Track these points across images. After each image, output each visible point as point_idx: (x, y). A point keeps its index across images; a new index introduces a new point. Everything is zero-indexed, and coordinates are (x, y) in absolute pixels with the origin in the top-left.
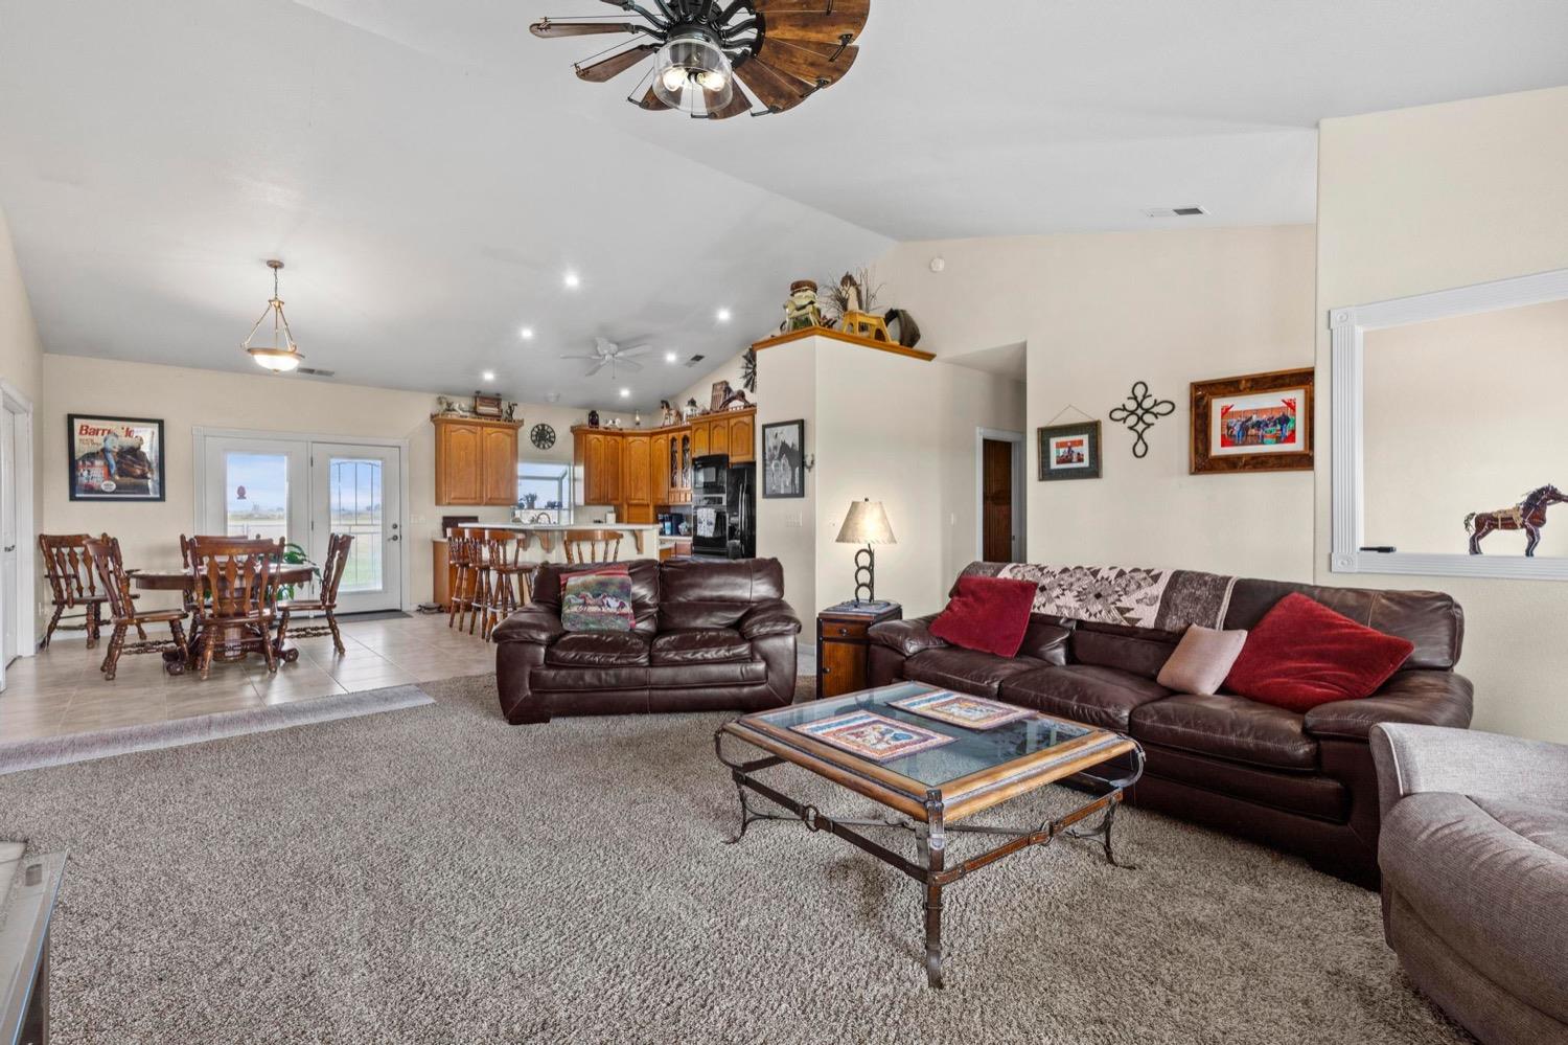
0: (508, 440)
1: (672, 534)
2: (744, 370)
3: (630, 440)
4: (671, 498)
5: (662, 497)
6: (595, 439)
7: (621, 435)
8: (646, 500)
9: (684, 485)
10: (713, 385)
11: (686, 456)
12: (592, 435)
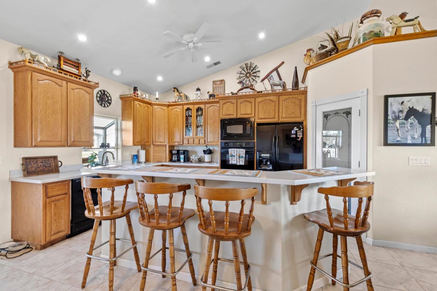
0: (87, 96)
1: (184, 161)
2: (239, 75)
3: (155, 107)
4: (185, 142)
5: (178, 141)
6: (138, 105)
7: (150, 104)
8: (165, 142)
9: (197, 134)
10: (213, 82)
11: (198, 119)
12: (136, 102)
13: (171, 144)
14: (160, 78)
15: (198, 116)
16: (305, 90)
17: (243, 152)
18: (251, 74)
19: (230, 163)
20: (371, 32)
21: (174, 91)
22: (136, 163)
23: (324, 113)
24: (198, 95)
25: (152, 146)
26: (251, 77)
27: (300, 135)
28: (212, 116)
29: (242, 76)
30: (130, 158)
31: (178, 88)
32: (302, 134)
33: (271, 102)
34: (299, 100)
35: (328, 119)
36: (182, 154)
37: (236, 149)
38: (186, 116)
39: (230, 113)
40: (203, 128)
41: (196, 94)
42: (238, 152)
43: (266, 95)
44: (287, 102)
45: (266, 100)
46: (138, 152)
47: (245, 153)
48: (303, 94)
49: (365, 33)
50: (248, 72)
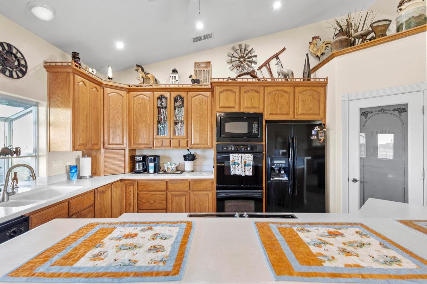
1: (155, 172)
2: (230, 58)
3: (108, 91)
4: (157, 143)
5: (146, 142)
6: (81, 82)
7: (100, 84)
8: (123, 144)
9: (175, 133)
10: (196, 63)
11: (177, 111)
12: (79, 77)
13: (133, 147)
14: (120, 45)
15: (176, 108)
16: (326, 82)
17: (250, 159)
18: (246, 59)
19: (232, 174)
20: (421, 15)
21: (137, 70)
22: (75, 179)
23: (361, 109)
24: (176, 79)
25: (103, 150)
26: (246, 62)
27: (321, 136)
28: (199, 108)
29: (234, 60)
30: (63, 171)
31: (143, 67)
32: (324, 136)
33: (285, 94)
34: (318, 93)
35: (368, 117)
36: (151, 162)
37: (240, 155)
38: (158, 107)
39: (230, 106)
40: (184, 125)
41: (173, 77)
42: (243, 158)
43: (278, 85)
44: (303, 95)
45: (277, 90)
46: (78, 160)
47: (252, 160)
48: (322, 86)
49: (413, 16)
50: (240, 57)
